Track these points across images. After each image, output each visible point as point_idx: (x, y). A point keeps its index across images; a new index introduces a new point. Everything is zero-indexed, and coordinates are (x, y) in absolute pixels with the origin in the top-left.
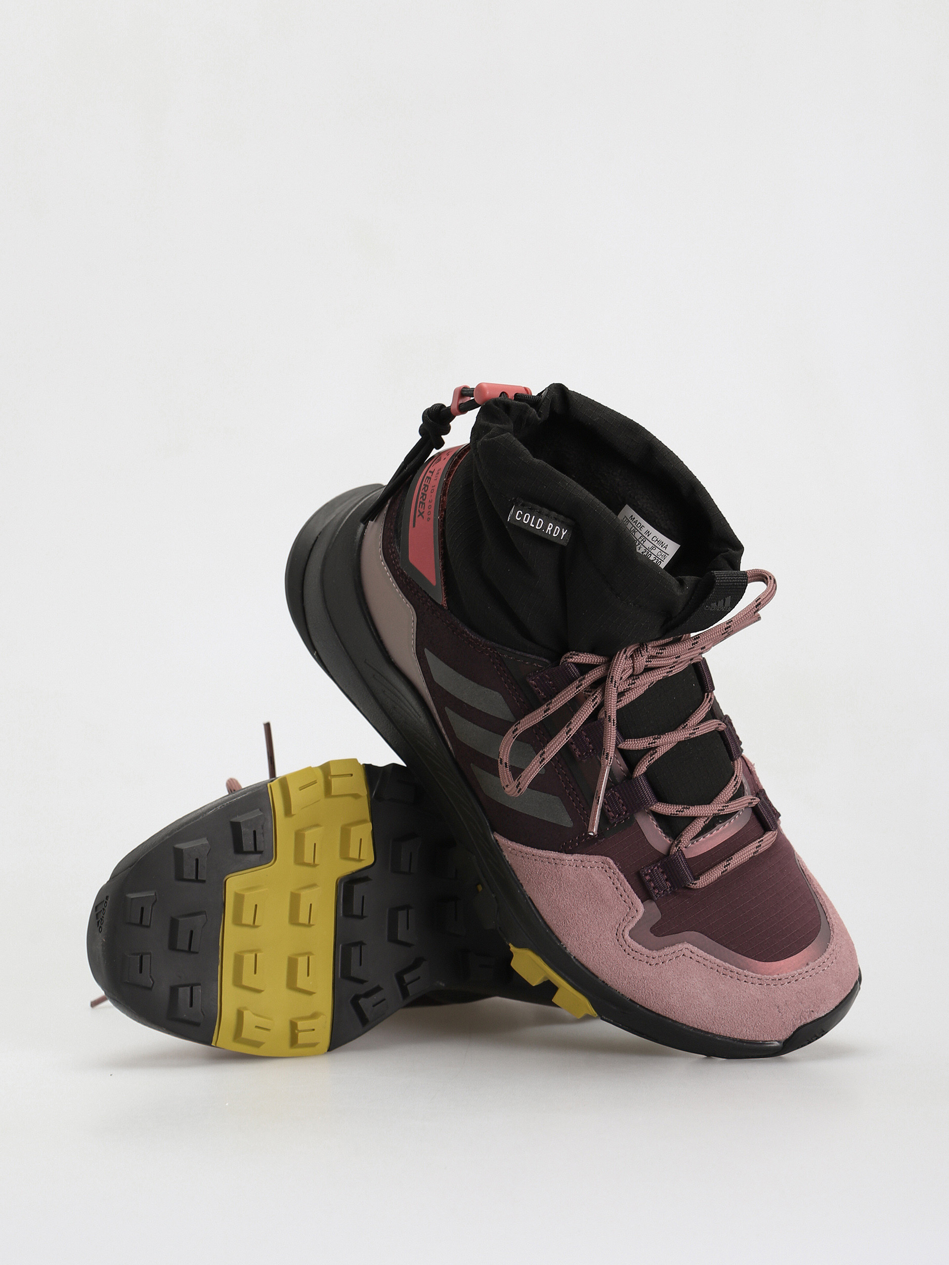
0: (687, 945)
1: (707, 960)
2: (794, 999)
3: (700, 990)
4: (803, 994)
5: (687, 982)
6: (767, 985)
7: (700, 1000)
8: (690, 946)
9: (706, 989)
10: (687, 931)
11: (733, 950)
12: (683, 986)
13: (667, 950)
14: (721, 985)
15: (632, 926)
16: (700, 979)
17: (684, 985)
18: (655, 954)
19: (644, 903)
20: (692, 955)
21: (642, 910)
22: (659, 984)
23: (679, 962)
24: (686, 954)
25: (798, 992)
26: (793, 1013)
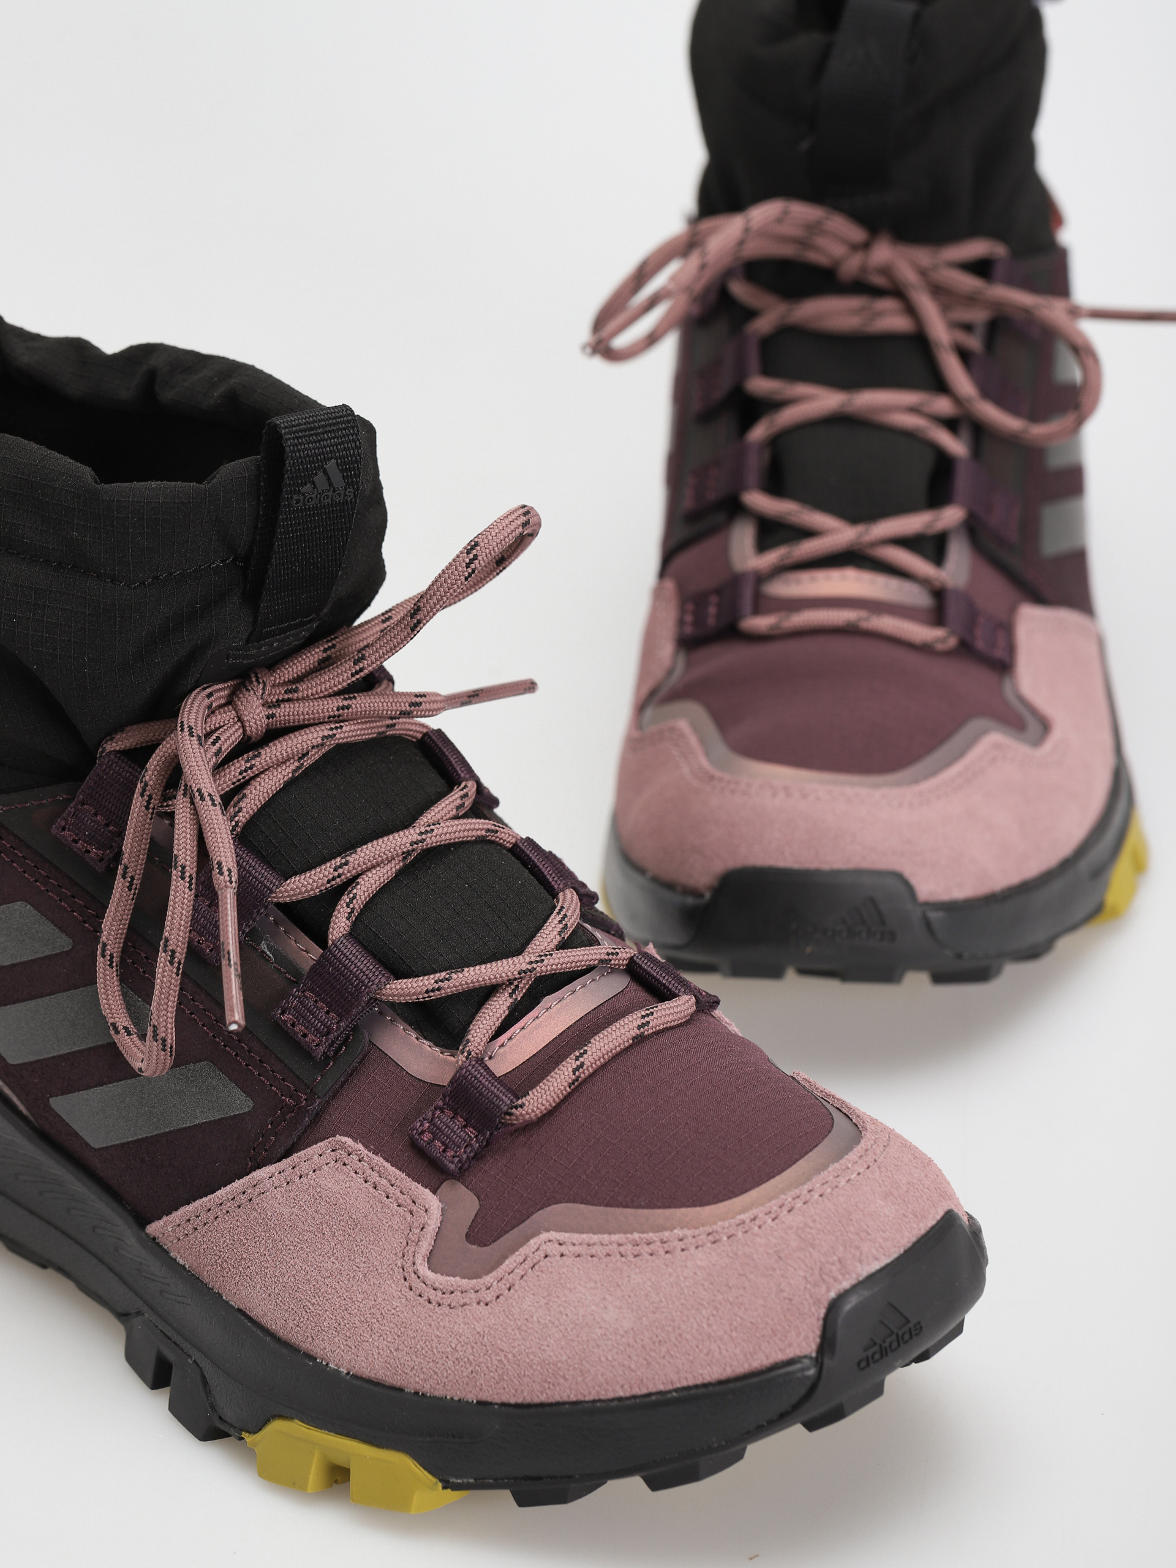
0: (544, 1236)
1: (594, 1244)
2: (794, 1244)
3: (597, 1305)
4: (811, 1228)
5: (566, 1302)
6: (729, 1238)
7: (603, 1324)
8: (553, 1235)
9: (608, 1297)
10: (538, 1210)
11: (643, 1208)
12: (561, 1312)
13: (509, 1263)
14: (633, 1276)
15: (425, 1246)
16: (592, 1285)
17: (562, 1309)
18: (489, 1279)
19: (438, 1191)
20: (563, 1249)
21: (435, 1206)
22: (513, 1330)
23: (539, 1273)
24: (549, 1252)
25: (798, 1228)
26: (802, 1274)
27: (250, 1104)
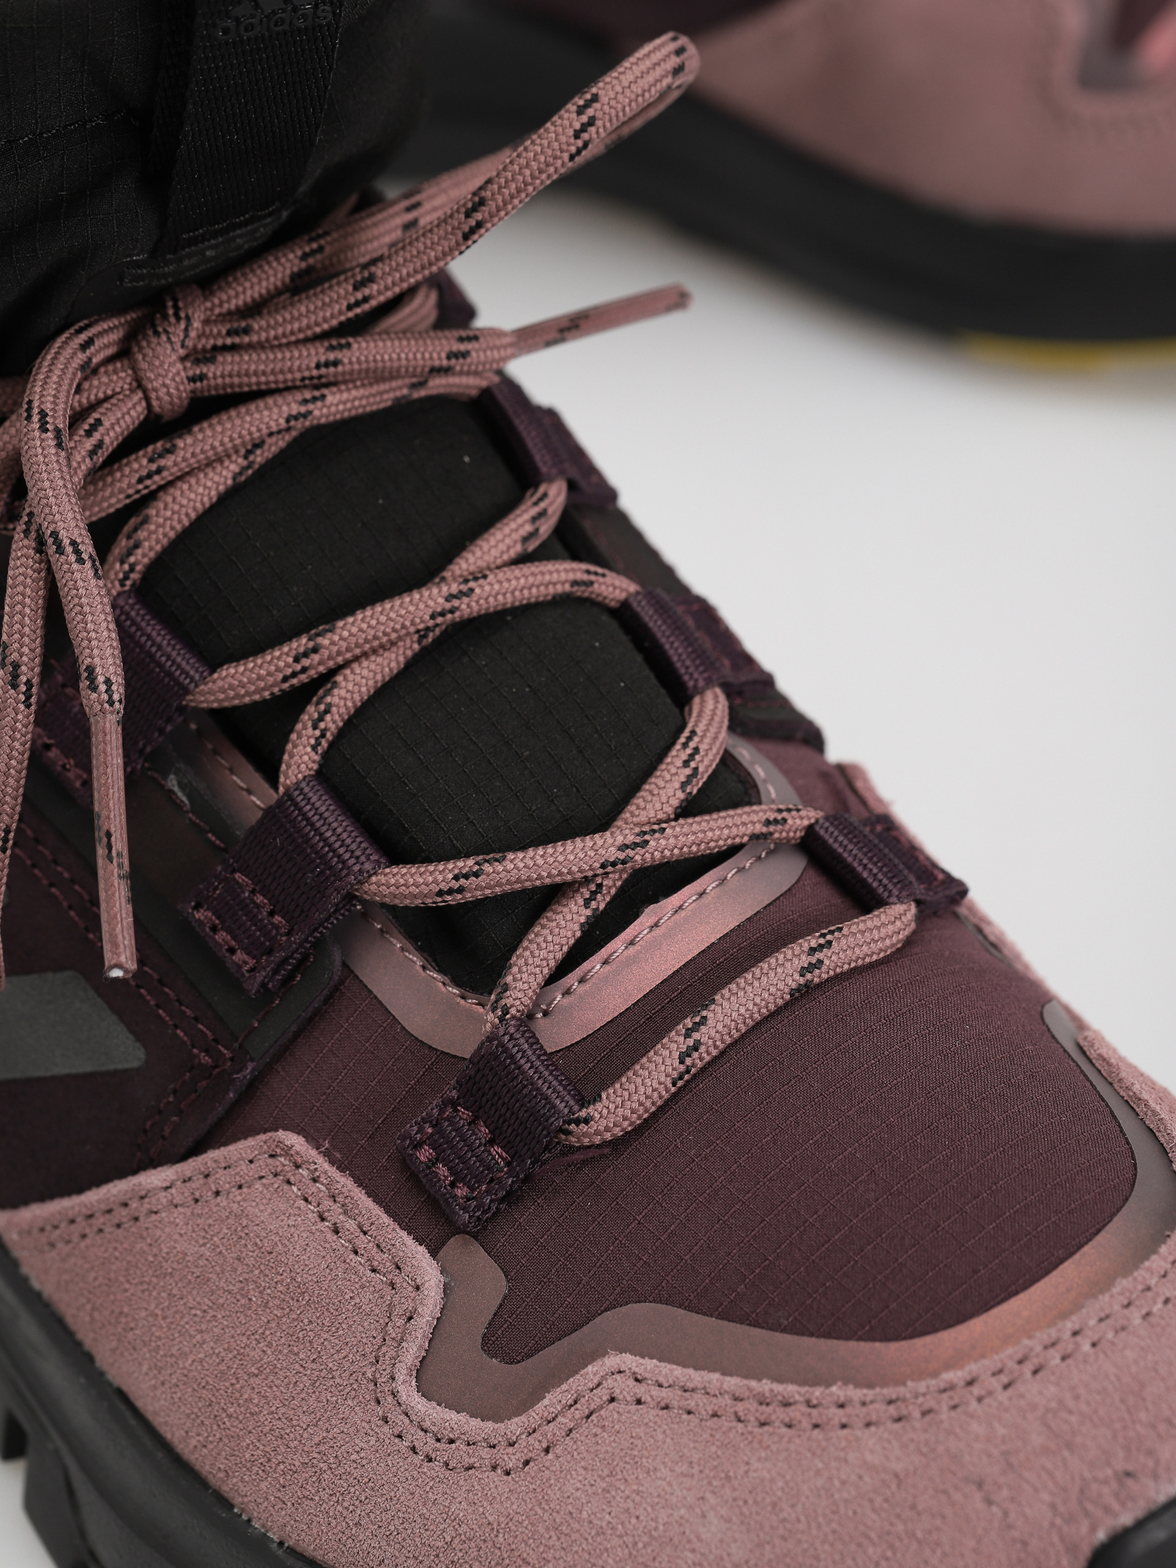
0: (613, 1361)
1: (693, 1390)
2: (1037, 1439)
3: (690, 1508)
4: (1071, 1412)
5: (638, 1493)
6: (924, 1414)
7: (697, 1545)
8: (628, 1361)
9: (708, 1495)
10: (606, 1310)
11: (784, 1330)
12: (627, 1510)
13: (551, 1401)
14: (756, 1465)
15: (412, 1352)
16: (683, 1468)
17: (631, 1505)
18: (515, 1426)
19: (441, 1254)
20: (640, 1390)
21: (432, 1283)
22: (547, 1529)
23: (599, 1431)
24: (617, 1393)
25: (1048, 1410)
26: (1046, 1497)
27: (141, 1054)
